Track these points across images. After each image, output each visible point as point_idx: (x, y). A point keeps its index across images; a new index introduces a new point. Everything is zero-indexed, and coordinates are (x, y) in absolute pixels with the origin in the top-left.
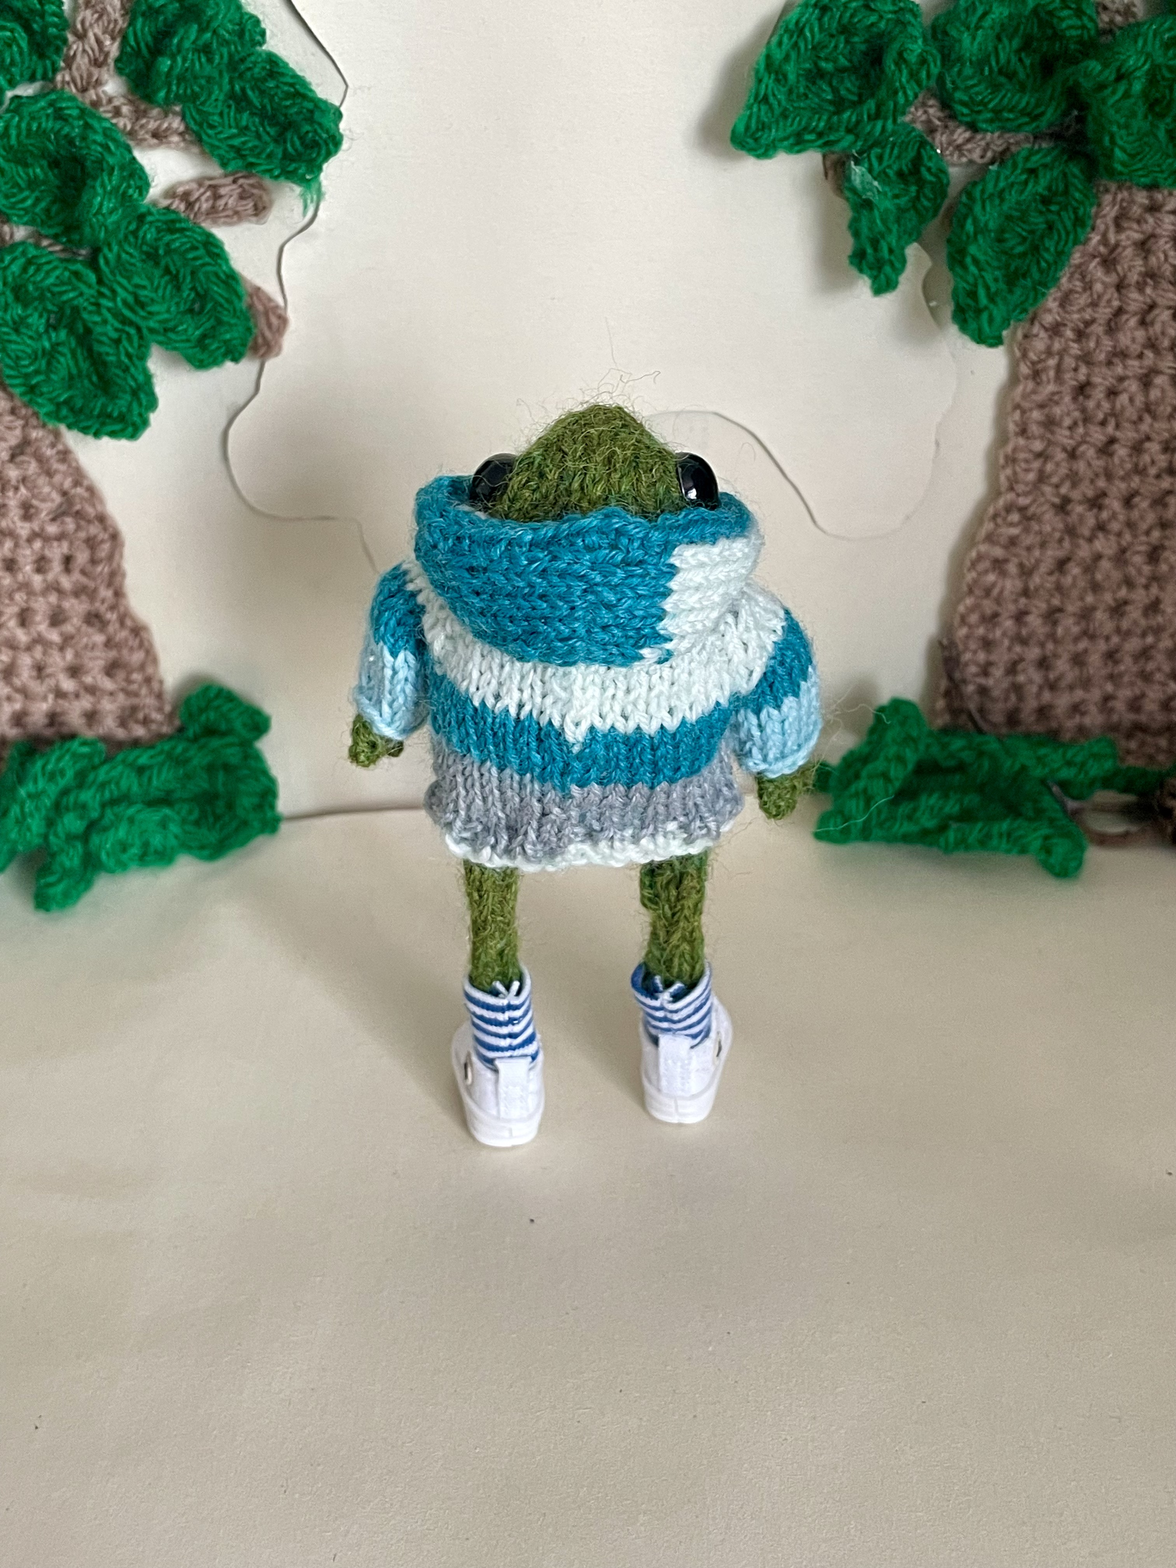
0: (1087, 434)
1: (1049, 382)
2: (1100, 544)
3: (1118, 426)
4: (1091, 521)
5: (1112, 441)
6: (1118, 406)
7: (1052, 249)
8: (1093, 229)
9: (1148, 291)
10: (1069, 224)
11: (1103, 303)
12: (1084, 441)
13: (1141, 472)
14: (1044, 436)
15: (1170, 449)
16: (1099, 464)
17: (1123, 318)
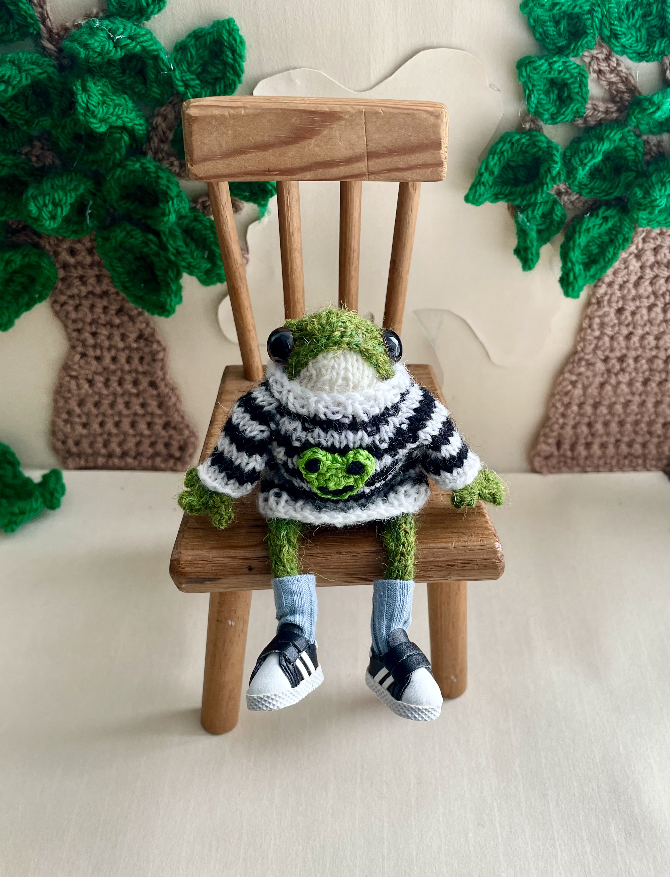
0: (619, 330)
1: (604, 306)
2: (621, 377)
3: (634, 328)
4: (618, 367)
5: (631, 333)
6: (635, 320)
7: (612, 253)
8: (632, 242)
9: (655, 269)
10: (621, 241)
11: (633, 274)
12: (618, 333)
13: (643, 347)
14: (599, 329)
15: (657, 338)
16: (623, 343)
17: (643, 280)
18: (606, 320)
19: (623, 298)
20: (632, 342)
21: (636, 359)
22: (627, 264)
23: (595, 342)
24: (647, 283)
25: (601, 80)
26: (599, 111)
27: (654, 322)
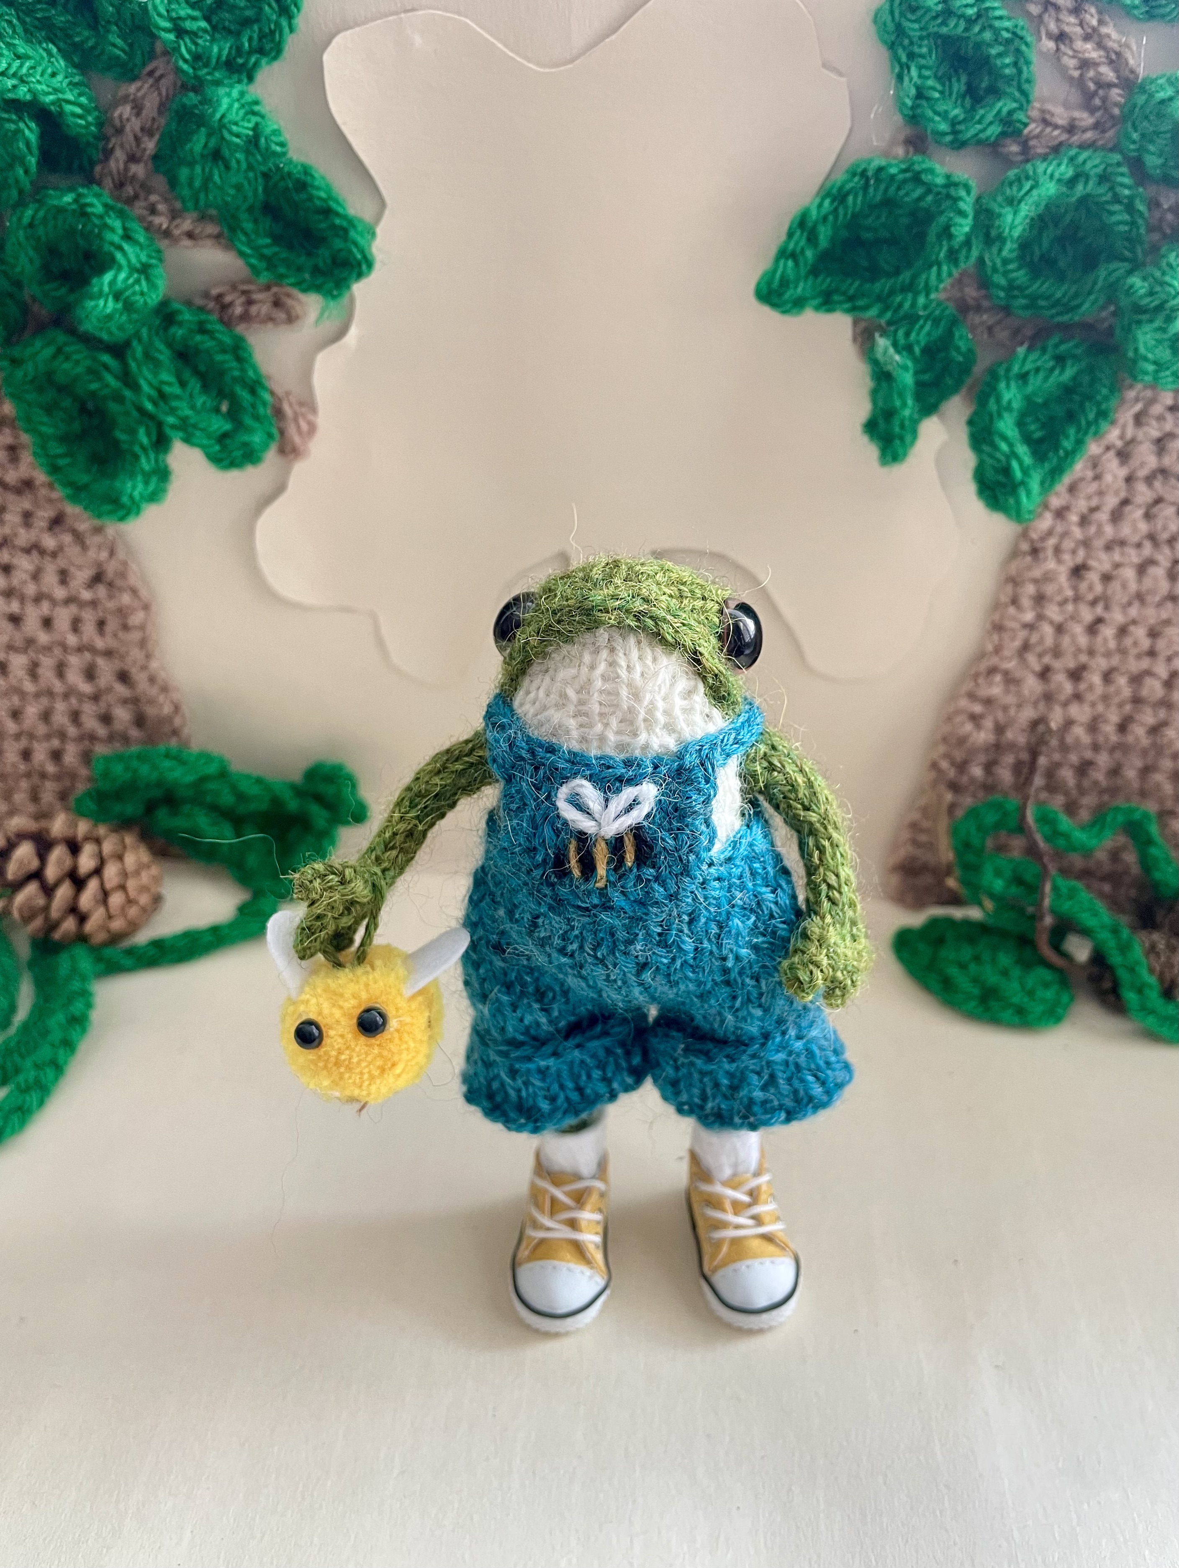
2: (1072, 712)
4: (1067, 690)
6: (1109, 591)
7: (1071, 438)
8: (1112, 421)
9: (1156, 485)
11: (1110, 493)
12: (1072, 618)
13: (1122, 651)
14: (1034, 609)
15: (1153, 634)
16: (1083, 640)
17: (1128, 509)
18: (1049, 589)
19: (1086, 543)
20: (1099, 639)
21: (1107, 677)
22: (1099, 470)
23: (1022, 634)
24: (1139, 513)
25: (1065, 54)
26: (1056, 127)
27: (1149, 599)
